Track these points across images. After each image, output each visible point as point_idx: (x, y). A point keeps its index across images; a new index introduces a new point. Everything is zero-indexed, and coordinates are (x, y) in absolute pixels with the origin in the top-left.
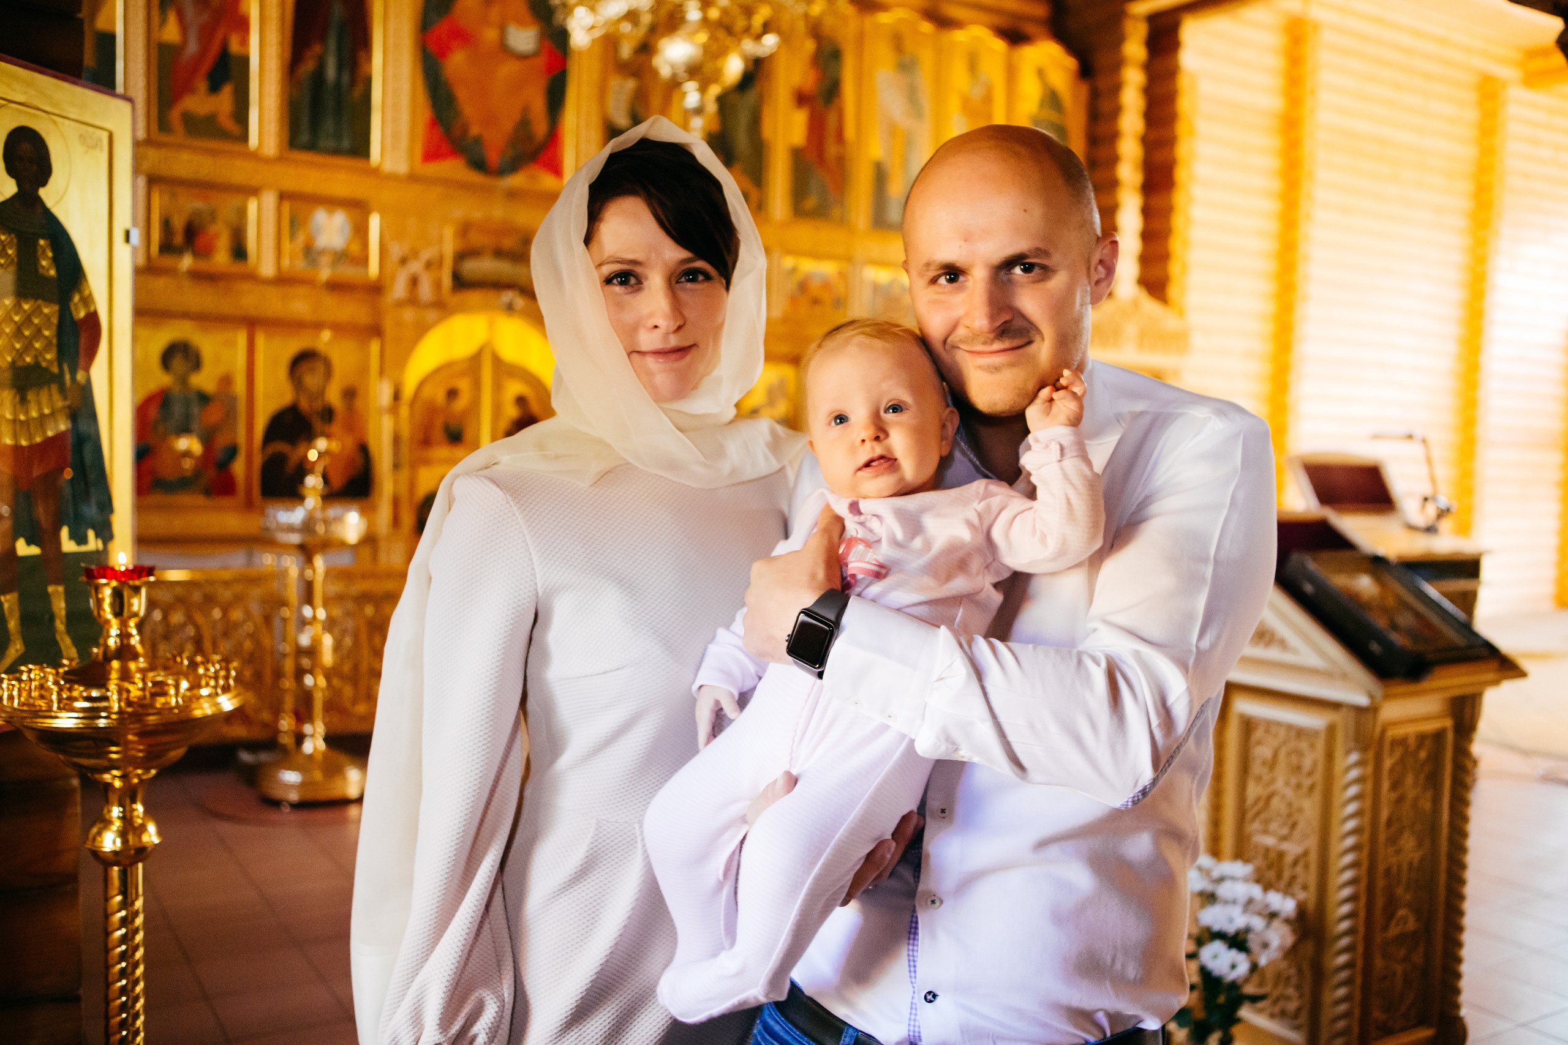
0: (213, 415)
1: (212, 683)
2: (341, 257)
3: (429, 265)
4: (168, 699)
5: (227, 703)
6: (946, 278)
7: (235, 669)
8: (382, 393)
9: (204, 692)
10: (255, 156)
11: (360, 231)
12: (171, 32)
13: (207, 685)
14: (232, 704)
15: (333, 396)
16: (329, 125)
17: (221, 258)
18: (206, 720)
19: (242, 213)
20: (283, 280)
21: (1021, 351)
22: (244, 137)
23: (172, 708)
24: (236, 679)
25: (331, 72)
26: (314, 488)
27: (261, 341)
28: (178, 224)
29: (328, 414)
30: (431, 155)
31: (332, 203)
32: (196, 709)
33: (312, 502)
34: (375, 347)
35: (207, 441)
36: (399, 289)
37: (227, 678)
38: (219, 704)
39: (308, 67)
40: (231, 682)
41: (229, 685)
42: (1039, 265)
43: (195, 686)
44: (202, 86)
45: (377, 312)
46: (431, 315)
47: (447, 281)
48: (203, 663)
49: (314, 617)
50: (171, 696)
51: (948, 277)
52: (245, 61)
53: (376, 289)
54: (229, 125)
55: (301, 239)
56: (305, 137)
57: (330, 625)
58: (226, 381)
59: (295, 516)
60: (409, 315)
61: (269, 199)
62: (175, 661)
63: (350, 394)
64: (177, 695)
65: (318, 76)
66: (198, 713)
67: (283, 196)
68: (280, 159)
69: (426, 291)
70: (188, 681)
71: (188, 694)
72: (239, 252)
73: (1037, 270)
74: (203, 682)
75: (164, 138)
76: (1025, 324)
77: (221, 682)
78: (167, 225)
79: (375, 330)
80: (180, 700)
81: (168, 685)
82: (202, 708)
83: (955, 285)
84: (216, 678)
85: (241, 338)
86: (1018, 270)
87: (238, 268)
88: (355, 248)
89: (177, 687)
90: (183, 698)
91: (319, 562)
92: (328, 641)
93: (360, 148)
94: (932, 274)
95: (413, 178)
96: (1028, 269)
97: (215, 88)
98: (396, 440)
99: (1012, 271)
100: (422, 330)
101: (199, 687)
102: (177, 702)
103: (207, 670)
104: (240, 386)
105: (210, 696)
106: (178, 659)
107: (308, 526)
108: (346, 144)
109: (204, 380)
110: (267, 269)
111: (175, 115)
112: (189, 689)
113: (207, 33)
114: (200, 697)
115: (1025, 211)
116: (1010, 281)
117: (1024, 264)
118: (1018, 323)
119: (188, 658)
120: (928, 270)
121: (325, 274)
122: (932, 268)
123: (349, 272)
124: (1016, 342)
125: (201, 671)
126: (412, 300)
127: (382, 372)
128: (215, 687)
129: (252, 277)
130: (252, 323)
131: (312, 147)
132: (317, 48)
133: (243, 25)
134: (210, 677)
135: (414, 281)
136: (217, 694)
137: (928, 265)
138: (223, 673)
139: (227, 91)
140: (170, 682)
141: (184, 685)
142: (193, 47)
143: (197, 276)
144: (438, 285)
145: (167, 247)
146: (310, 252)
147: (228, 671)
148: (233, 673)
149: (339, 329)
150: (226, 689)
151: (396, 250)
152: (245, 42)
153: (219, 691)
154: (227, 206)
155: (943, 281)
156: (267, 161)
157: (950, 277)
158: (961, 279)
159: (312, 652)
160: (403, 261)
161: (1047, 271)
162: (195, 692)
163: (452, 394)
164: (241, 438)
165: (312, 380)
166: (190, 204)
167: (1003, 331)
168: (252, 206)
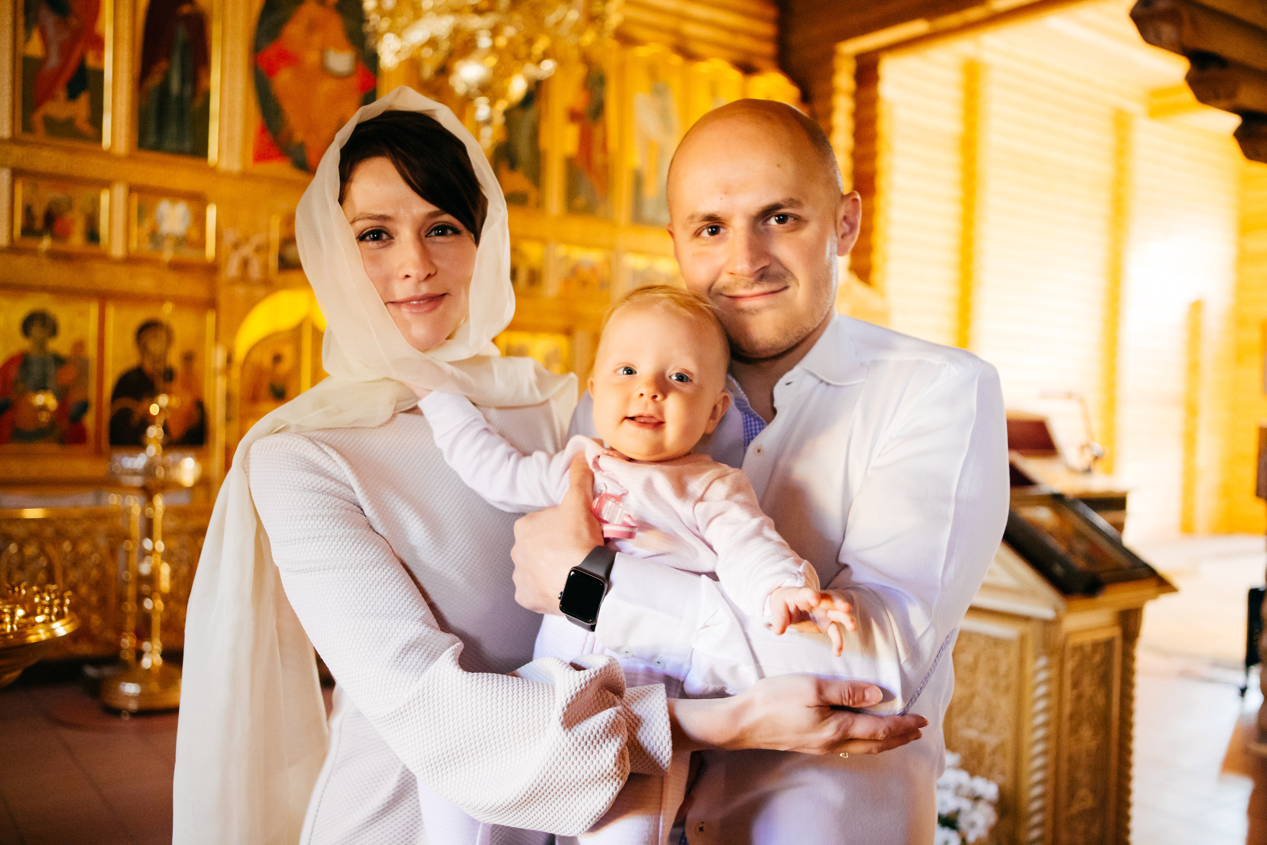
0: (68, 375)
1: (47, 610)
2: (181, 241)
3: (258, 249)
4: (4, 626)
5: (61, 629)
6: (708, 231)
7: (69, 597)
8: (218, 358)
9: (39, 619)
10: (108, 155)
11: (200, 219)
12: (35, 47)
13: (42, 612)
14: (65, 630)
15: (174, 359)
16: (173, 130)
17: (77, 240)
18: (39, 644)
19: (96, 202)
20: (131, 260)
21: (779, 295)
22: (99, 138)
23: (7, 635)
24: (69, 607)
25: (175, 85)
26: (155, 438)
27: (111, 312)
28: (39, 211)
29: (169, 375)
30: (261, 156)
31: (175, 195)
32: (31, 635)
33: (153, 449)
34: (210, 318)
35: (62, 396)
36: (232, 269)
37: (61, 605)
38: (53, 629)
39: (155, 81)
40: (66, 609)
41: (63, 612)
42: (792, 215)
43: (31, 613)
44: (61, 93)
45: (213, 289)
46: (259, 291)
47: (273, 262)
48: (38, 592)
49: (154, 549)
50: (6, 624)
51: (710, 230)
52: (100, 74)
53: (212, 269)
54: (86, 128)
55: (147, 225)
56: (152, 139)
57: (168, 556)
58: (79, 346)
59: (138, 461)
60: (240, 291)
61: (120, 191)
62: (14, 591)
63: (189, 358)
64: (12, 622)
65: (164, 89)
66: (32, 639)
67: (132, 189)
68: (130, 157)
69: (255, 270)
70: (24, 608)
71: (24, 621)
72: (93, 235)
73: (790, 220)
74: (39, 610)
75: (28, 137)
76: (782, 270)
77: (55, 610)
78: (28, 211)
79: (211, 304)
80: (15, 627)
81: (4, 613)
82: (37, 634)
83: (716, 236)
84: (50, 606)
85: (93, 310)
86: (773, 222)
87: (92, 249)
88: (195, 235)
89: (12, 614)
90: (17, 625)
91: (159, 502)
92: (165, 570)
93: (200, 150)
94: (695, 226)
95: (244, 176)
96: (782, 219)
97: (73, 95)
98: (229, 398)
99: (768, 222)
100: (251, 304)
101: (35, 614)
102: (12, 628)
103: (42, 598)
104: (91, 350)
105: (44, 622)
106: (17, 589)
107: (149, 470)
108: (188, 145)
109: (60, 345)
110: (117, 250)
111: (37, 118)
112: (25, 617)
113: (66, 51)
114: (35, 624)
115: (778, 166)
116: (768, 231)
117: (778, 216)
118: (775, 269)
119: (25, 588)
120: (691, 223)
121: (168, 254)
122: (696, 219)
123: (189, 254)
124: (774, 287)
125: (37, 600)
126: (244, 278)
127: (217, 339)
128: (50, 614)
129: (104, 257)
130: (103, 297)
131: (158, 147)
132: (163, 65)
133: (98, 43)
134: (45, 606)
135: (245, 264)
136: (51, 621)
137: (692, 217)
138: (57, 602)
139: (83, 100)
140: (6, 610)
141: (20, 612)
142: (54, 61)
143: (54, 256)
144: (265, 267)
145: (28, 230)
146: (155, 237)
147: (62, 599)
148: (68, 601)
149: (181, 302)
150: (60, 616)
151: (230, 237)
152: (100, 57)
153: (53, 618)
154: (82, 196)
155: (705, 234)
156: (119, 159)
157: (712, 230)
158: (722, 231)
159: (152, 579)
160: (236, 246)
161: (800, 222)
162: (31, 619)
163: (277, 359)
164: (92, 394)
165: (155, 345)
166: (48, 195)
167: (762, 275)
168: (105, 198)
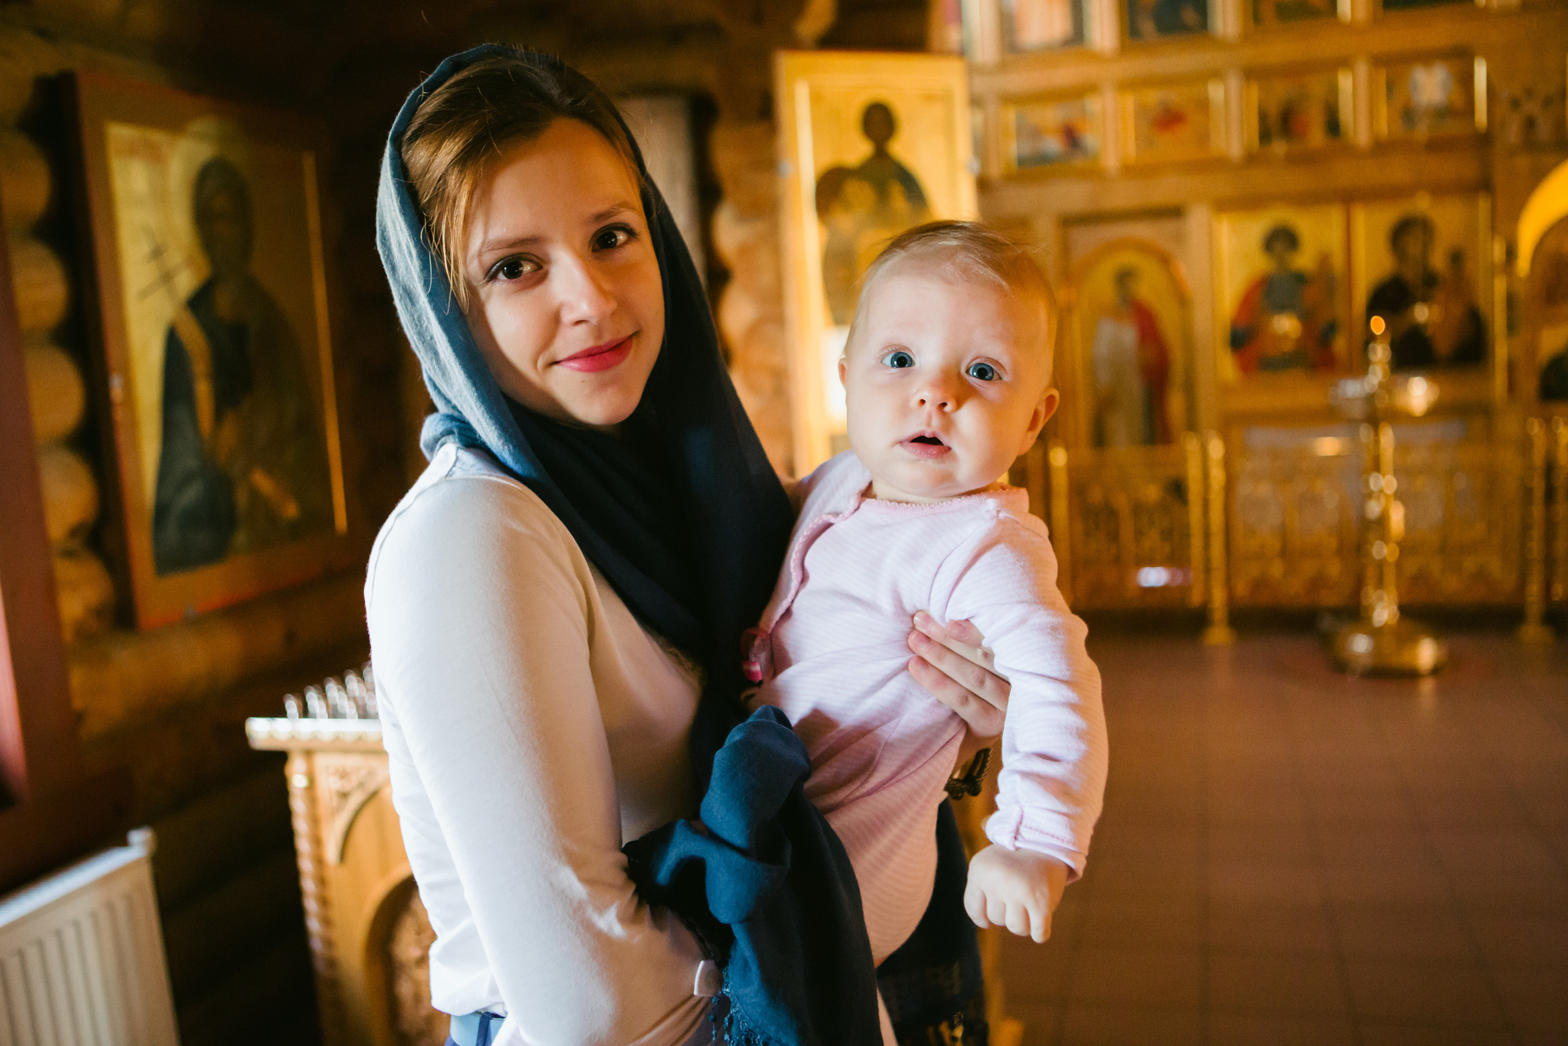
0: (1312, 295)
2: (1443, 113)
3: (1547, 102)
8: (1494, 252)
10: (1347, 27)
15: (1438, 261)
17: (1316, 136)
19: (1334, 90)
20: (1381, 148)
22: (1334, 13)
26: (1379, 359)
27: (1359, 218)
28: (1274, 110)
29: (1430, 280)
33: (1374, 375)
34: (1483, 205)
35: (1306, 318)
36: (1511, 135)
45: (1487, 166)
49: (1382, 490)
53: (1484, 141)
55: (1399, 99)
57: (1398, 496)
58: (1324, 260)
59: (1353, 389)
60: (1523, 162)
61: (1362, 69)
63: (1457, 258)
67: (1379, 61)
68: (1372, 24)
69: (1544, 130)
72: (1333, 126)
78: (1263, 117)
79: (1484, 185)
85: (1338, 216)
87: (1334, 145)
91: (1387, 434)
92: (1398, 512)
98: (1511, 301)
100: (1538, 176)
107: (1370, 399)
109: (1304, 260)
110: (1363, 138)
111: (1266, 4)
126: (1528, 143)
127: (1493, 229)
129: (1349, 151)
130: (1348, 198)
135: (1530, 124)
143: (1292, 159)
145: (1265, 136)
146: (1408, 115)
149: (1439, 190)
151: (1507, 93)
154: (1316, 87)
156: (1360, 29)
159: (1382, 521)
160: (1515, 104)
165: (1413, 246)
168: (1345, 82)
